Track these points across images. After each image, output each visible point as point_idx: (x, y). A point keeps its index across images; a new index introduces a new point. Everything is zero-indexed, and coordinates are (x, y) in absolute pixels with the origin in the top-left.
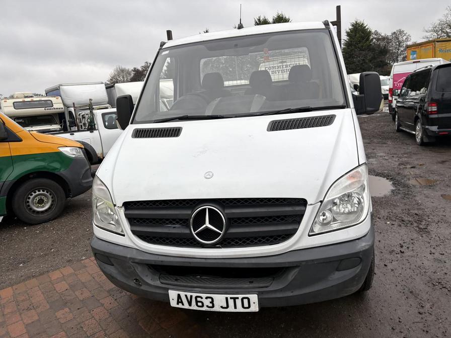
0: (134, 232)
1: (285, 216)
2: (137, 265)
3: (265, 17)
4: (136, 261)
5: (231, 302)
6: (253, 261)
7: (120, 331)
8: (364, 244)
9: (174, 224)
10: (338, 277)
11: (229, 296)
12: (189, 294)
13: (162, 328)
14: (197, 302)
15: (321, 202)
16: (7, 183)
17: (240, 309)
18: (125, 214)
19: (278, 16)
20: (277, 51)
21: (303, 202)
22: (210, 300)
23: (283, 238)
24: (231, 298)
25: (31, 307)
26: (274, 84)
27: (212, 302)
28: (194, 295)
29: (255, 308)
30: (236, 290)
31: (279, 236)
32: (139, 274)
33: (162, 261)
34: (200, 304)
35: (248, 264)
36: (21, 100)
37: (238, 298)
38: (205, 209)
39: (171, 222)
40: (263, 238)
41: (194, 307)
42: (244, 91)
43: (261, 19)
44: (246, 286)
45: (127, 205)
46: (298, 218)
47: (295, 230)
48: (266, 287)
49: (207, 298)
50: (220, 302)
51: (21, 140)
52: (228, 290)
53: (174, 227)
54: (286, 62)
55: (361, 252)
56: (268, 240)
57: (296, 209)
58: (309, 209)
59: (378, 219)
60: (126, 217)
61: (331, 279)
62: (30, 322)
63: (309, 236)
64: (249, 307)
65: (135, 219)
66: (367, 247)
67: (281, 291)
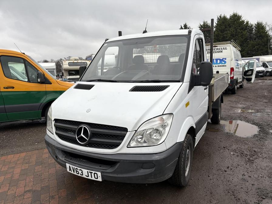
0: (56, 133)
1: (118, 136)
2: (56, 149)
3: (224, 15)
4: (55, 147)
5: (90, 174)
6: (99, 156)
7: (55, 180)
8: (157, 157)
9: (71, 132)
10: (142, 172)
11: (89, 171)
12: (73, 167)
13: (73, 183)
14: (76, 171)
15: (136, 131)
16: (43, 104)
17: (93, 179)
18: (54, 124)
19: (234, 14)
20: (174, 45)
21: (126, 130)
22: (81, 171)
23: (115, 146)
24: (90, 172)
25: (28, 163)
26: (170, 64)
27: (82, 172)
28: (75, 167)
29: (100, 179)
30: (92, 169)
31: (113, 145)
32: (57, 153)
33: (64, 149)
34: (77, 172)
35: (97, 156)
36: (72, 61)
37: (92, 173)
38: (82, 127)
39: (70, 131)
40: (106, 145)
41: (75, 173)
42: (154, 66)
43: (222, 16)
44: (97, 167)
45: (56, 120)
46: (122, 137)
47: (120, 144)
48: (106, 170)
49: (80, 170)
50: (85, 173)
51: (51, 84)
52: (89, 168)
53: (71, 134)
54: (217, 46)
55: (154, 160)
56: (108, 146)
57: (122, 133)
58: (128, 133)
59: (227, 150)
60: (54, 126)
61: (138, 172)
62: (24, 169)
63: (128, 147)
64: (97, 178)
65: (58, 127)
66: (158, 159)
67: (112, 173)
